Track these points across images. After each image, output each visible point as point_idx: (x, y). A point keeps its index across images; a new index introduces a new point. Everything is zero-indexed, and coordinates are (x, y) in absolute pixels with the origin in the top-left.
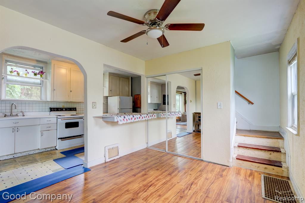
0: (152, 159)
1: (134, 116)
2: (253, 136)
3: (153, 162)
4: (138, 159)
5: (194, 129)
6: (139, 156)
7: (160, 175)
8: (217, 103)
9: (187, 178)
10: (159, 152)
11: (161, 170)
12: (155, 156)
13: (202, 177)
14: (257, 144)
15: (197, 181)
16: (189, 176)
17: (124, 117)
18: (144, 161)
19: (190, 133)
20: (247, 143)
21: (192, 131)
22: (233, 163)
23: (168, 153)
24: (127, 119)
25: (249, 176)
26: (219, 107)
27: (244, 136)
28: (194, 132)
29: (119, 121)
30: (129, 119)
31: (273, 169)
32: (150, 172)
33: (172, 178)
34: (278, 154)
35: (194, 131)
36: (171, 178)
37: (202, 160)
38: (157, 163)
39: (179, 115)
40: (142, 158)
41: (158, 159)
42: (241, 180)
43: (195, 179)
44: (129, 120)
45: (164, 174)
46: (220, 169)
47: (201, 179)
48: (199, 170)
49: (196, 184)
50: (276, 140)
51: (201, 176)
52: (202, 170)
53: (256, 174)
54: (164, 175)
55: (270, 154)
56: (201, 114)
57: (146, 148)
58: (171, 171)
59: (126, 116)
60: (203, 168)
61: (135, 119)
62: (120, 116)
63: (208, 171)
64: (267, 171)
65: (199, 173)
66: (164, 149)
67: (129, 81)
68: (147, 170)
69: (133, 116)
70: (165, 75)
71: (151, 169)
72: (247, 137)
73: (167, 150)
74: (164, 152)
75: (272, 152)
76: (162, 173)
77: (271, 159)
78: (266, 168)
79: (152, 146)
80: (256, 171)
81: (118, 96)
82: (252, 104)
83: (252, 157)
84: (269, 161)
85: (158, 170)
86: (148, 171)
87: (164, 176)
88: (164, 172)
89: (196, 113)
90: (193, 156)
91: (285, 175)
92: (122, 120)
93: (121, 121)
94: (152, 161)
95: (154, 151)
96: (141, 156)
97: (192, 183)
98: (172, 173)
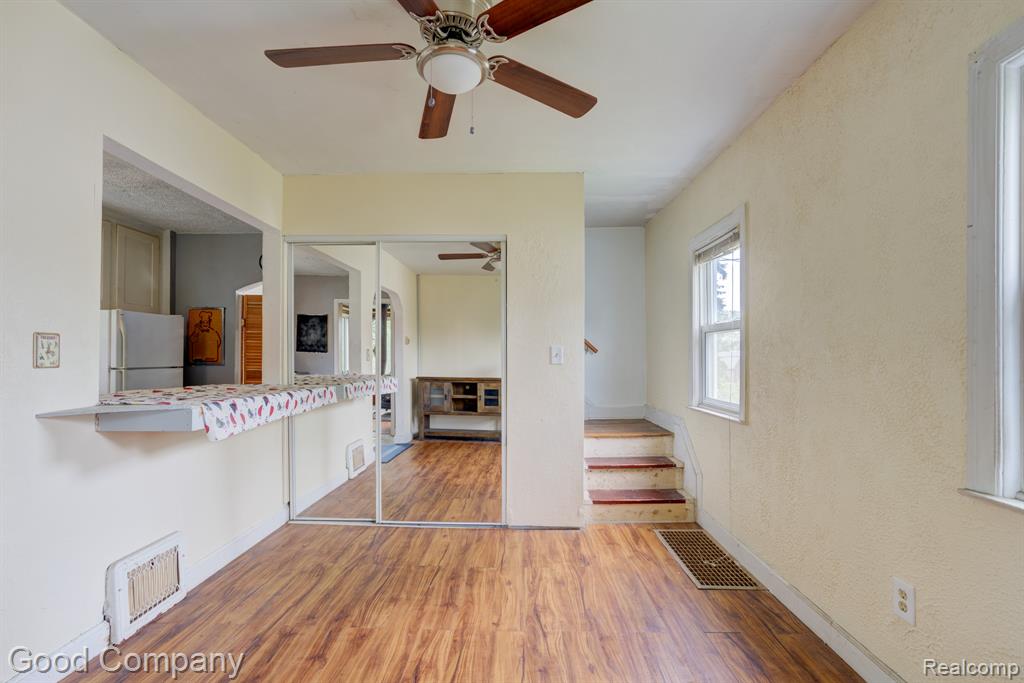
0: (343, 562)
1: (270, 397)
2: (613, 435)
3: (357, 576)
4: (283, 582)
5: (416, 430)
6: (280, 568)
7: (419, 619)
8: (551, 349)
9: (510, 597)
10: (349, 529)
11: (408, 599)
12: (345, 550)
13: (544, 580)
14: (623, 456)
15: (540, 597)
16: (511, 590)
17: (234, 406)
18: (313, 582)
19: (407, 446)
20: (602, 454)
21: (409, 439)
22: (587, 516)
23: (387, 529)
24: (242, 416)
25: (637, 543)
26: (555, 360)
27: (596, 437)
28: (417, 442)
29: (214, 427)
30: (250, 412)
31: (670, 511)
32: (376, 620)
33: (466, 614)
34: (671, 470)
35: (416, 437)
36: (463, 618)
37: (506, 527)
38: (375, 574)
39: (392, 387)
40: (302, 572)
41: (363, 557)
42: (631, 558)
43: (533, 592)
44: (252, 415)
45: (429, 608)
46: (565, 541)
47: (545, 589)
48: (521, 564)
49: (546, 608)
50: (660, 439)
51: (540, 579)
52: (527, 559)
53: (643, 532)
54: (433, 613)
55: (656, 475)
56: (503, 381)
57: (287, 524)
58: (445, 591)
59: (239, 402)
60: (527, 552)
61: (271, 413)
62: (216, 404)
63: (544, 558)
64: (658, 520)
65: (526, 569)
66: (366, 516)
67: (160, 248)
68: (356, 612)
69: (266, 400)
70: (373, 243)
71: (367, 607)
72: (602, 440)
73: (379, 519)
74: (368, 527)
75: (658, 470)
76: (421, 609)
77: (656, 488)
78: (655, 513)
79: (305, 511)
80: (640, 525)
81: (114, 312)
82: (595, 351)
83: (621, 492)
84: (654, 492)
85: (394, 600)
86: (363, 618)
87: (435, 619)
88: (425, 601)
89: (422, 379)
90: (469, 518)
91: (690, 519)
92: (225, 421)
93: (222, 424)
94: (347, 572)
95: (331, 531)
96: (286, 562)
97: (535, 610)
98: (451, 596)
